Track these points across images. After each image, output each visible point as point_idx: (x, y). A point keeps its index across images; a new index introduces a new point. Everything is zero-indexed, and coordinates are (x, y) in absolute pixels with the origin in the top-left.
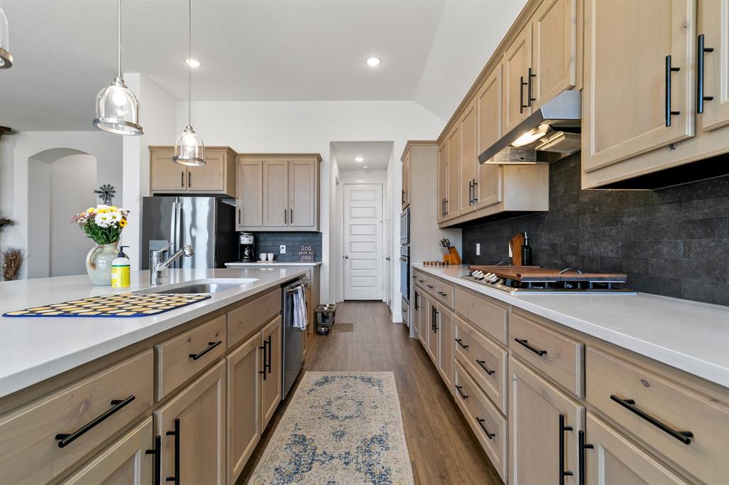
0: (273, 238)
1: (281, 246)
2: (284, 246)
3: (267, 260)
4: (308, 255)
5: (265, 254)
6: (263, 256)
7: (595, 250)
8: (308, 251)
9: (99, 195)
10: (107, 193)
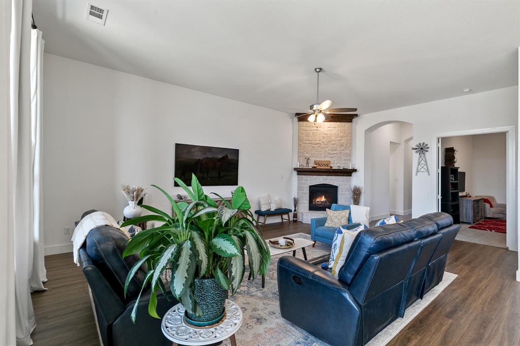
9: (416, 151)
10: (422, 149)
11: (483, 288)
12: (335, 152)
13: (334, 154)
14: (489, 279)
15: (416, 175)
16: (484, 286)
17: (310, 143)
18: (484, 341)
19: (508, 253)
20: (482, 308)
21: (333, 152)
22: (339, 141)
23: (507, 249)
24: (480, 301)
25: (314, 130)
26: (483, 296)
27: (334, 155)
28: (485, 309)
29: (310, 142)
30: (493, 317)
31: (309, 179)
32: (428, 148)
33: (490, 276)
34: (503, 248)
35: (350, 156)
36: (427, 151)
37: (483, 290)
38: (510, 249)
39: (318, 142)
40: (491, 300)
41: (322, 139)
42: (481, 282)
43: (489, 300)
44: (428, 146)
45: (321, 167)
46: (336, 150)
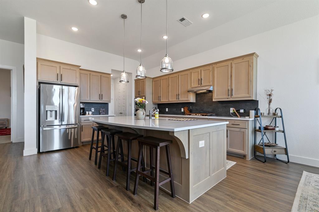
0: (88, 105)
1: (92, 109)
2: (93, 109)
3: (89, 114)
4: (104, 112)
5: (88, 112)
6: (87, 112)
7: (207, 110)
8: (104, 111)
11: (6, 168)
14: (8, 161)
16: (6, 166)
18: (20, 196)
19: (13, 144)
20: (11, 179)
23: (12, 143)
24: (7, 176)
26: (8, 172)
28: (13, 178)
30: (19, 180)
33: (8, 160)
34: (9, 143)
37: (7, 169)
38: (13, 142)
40: (14, 172)
42: (3, 165)
43: (13, 172)
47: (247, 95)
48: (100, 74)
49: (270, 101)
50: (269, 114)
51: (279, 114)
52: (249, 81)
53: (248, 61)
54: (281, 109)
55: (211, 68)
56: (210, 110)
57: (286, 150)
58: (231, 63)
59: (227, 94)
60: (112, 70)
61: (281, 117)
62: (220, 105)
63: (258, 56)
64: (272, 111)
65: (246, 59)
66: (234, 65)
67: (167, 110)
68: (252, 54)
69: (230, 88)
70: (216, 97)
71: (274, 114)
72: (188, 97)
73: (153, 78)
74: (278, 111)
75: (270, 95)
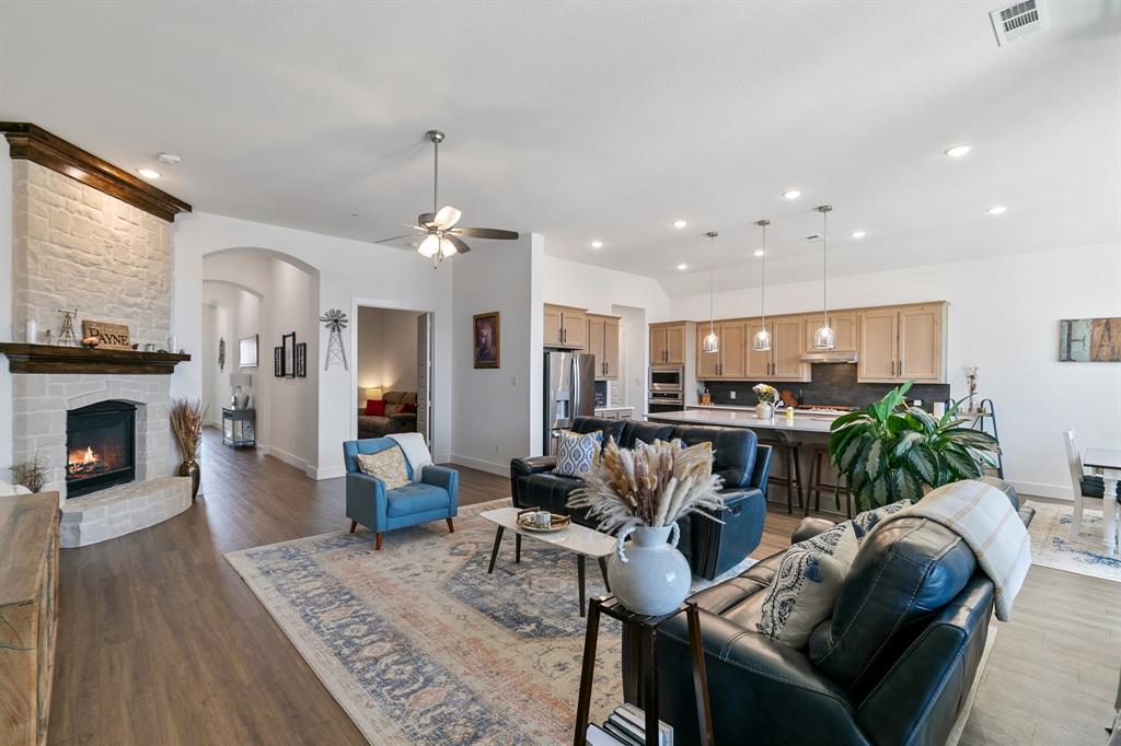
9: (326, 323)
10: (336, 322)
12: (138, 300)
13: (135, 304)
15: (326, 369)
17: (69, 257)
21: (131, 300)
22: (146, 267)
25: (79, 212)
27: (134, 309)
29: (68, 251)
31: (64, 385)
32: (346, 321)
35: (169, 318)
36: (345, 327)
39: (92, 258)
41: (103, 250)
44: (345, 318)
45: (108, 347)
46: (139, 295)
47: (929, 375)
48: (602, 320)
49: (973, 388)
50: (970, 410)
51: (989, 411)
52: (935, 350)
53: (933, 314)
54: (991, 403)
55: (853, 317)
56: (846, 399)
57: (1000, 470)
58: (899, 314)
59: (890, 370)
60: (613, 306)
61: (992, 415)
62: (869, 389)
63: (949, 304)
64: (976, 405)
65: (928, 309)
66: (903, 318)
67: (733, 395)
68: (941, 303)
69: (895, 360)
70: (864, 376)
71: (980, 411)
72: (796, 372)
73: (699, 323)
74: (987, 405)
75: (972, 377)
